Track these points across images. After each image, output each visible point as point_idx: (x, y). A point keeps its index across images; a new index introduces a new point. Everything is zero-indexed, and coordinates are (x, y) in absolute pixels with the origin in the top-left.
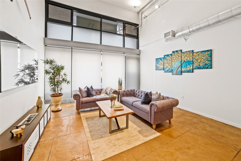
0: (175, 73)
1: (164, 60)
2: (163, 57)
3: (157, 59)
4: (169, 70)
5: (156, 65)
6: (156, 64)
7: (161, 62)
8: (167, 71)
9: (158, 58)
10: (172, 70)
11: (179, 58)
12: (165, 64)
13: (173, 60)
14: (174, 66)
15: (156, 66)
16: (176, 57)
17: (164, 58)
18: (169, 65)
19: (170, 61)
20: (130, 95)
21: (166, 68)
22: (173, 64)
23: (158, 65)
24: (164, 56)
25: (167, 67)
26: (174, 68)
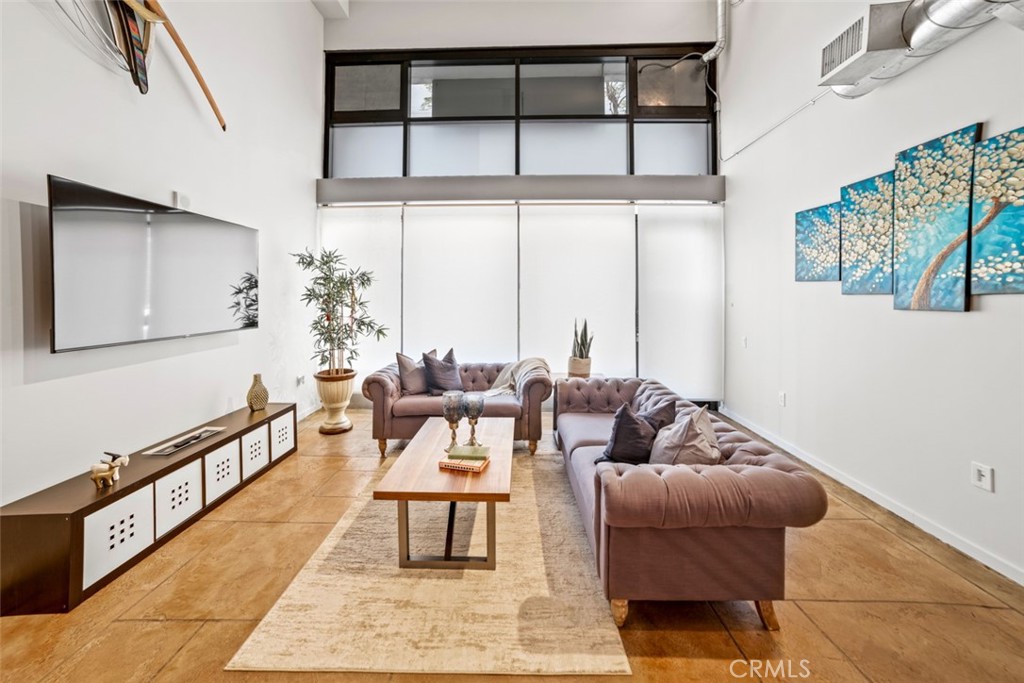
0: (911, 296)
1: (843, 216)
2: (838, 198)
3: (801, 217)
4: (872, 276)
5: (797, 254)
6: (797, 246)
7: (825, 229)
8: (862, 288)
9: (808, 211)
10: (894, 278)
11: (948, 188)
12: (846, 244)
13: (901, 212)
14: (912, 253)
15: (799, 258)
16: (922, 189)
17: (845, 202)
18: (874, 248)
19: (881, 222)
20: (606, 409)
21: (855, 267)
22: (900, 236)
23: (811, 253)
24: (844, 190)
25: (863, 258)
26: (908, 261)
